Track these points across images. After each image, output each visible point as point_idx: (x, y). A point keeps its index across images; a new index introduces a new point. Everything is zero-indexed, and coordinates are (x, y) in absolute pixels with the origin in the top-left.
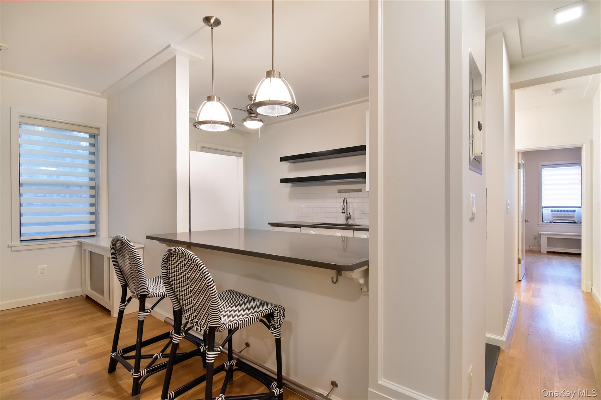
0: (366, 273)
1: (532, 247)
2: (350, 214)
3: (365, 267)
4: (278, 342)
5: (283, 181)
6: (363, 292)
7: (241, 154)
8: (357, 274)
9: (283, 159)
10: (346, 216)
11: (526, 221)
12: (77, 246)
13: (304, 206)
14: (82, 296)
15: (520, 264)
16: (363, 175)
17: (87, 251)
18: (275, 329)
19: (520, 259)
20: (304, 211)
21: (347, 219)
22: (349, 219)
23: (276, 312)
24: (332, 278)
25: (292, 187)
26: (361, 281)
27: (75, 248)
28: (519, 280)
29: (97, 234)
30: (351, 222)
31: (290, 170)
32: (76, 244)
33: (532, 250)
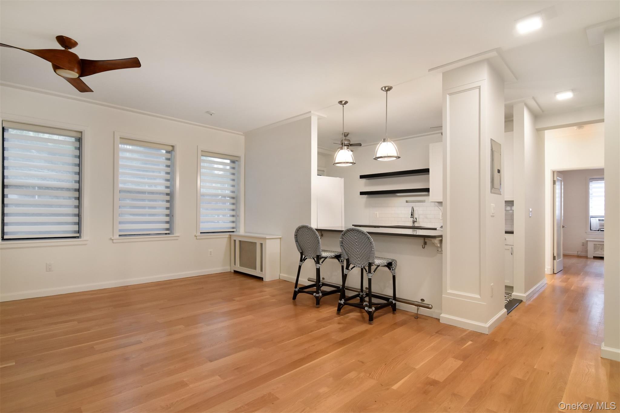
0: (441, 241)
1: (579, 253)
2: (416, 218)
3: (441, 238)
4: (394, 277)
5: (362, 193)
6: (439, 251)
7: (324, 171)
8: (436, 241)
9: (362, 177)
10: (413, 220)
11: (563, 227)
12: (228, 237)
13: (378, 213)
14: (230, 272)
15: (555, 260)
16: (427, 190)
17: (238, 241)
18: (393, 270)
19: (555, 256)
20: (378, 217)
21: (414, 222)
22: (415, 223)
23: (393, 262)
24: (422, 245)
25: (367, 198)
26: (439, 245)
27: (227, 239)
28: (555, 273)
29: (236, 230)
30: (416, 225)
31: (366, 185)
32: (228, 236)
33: (580, 255)
